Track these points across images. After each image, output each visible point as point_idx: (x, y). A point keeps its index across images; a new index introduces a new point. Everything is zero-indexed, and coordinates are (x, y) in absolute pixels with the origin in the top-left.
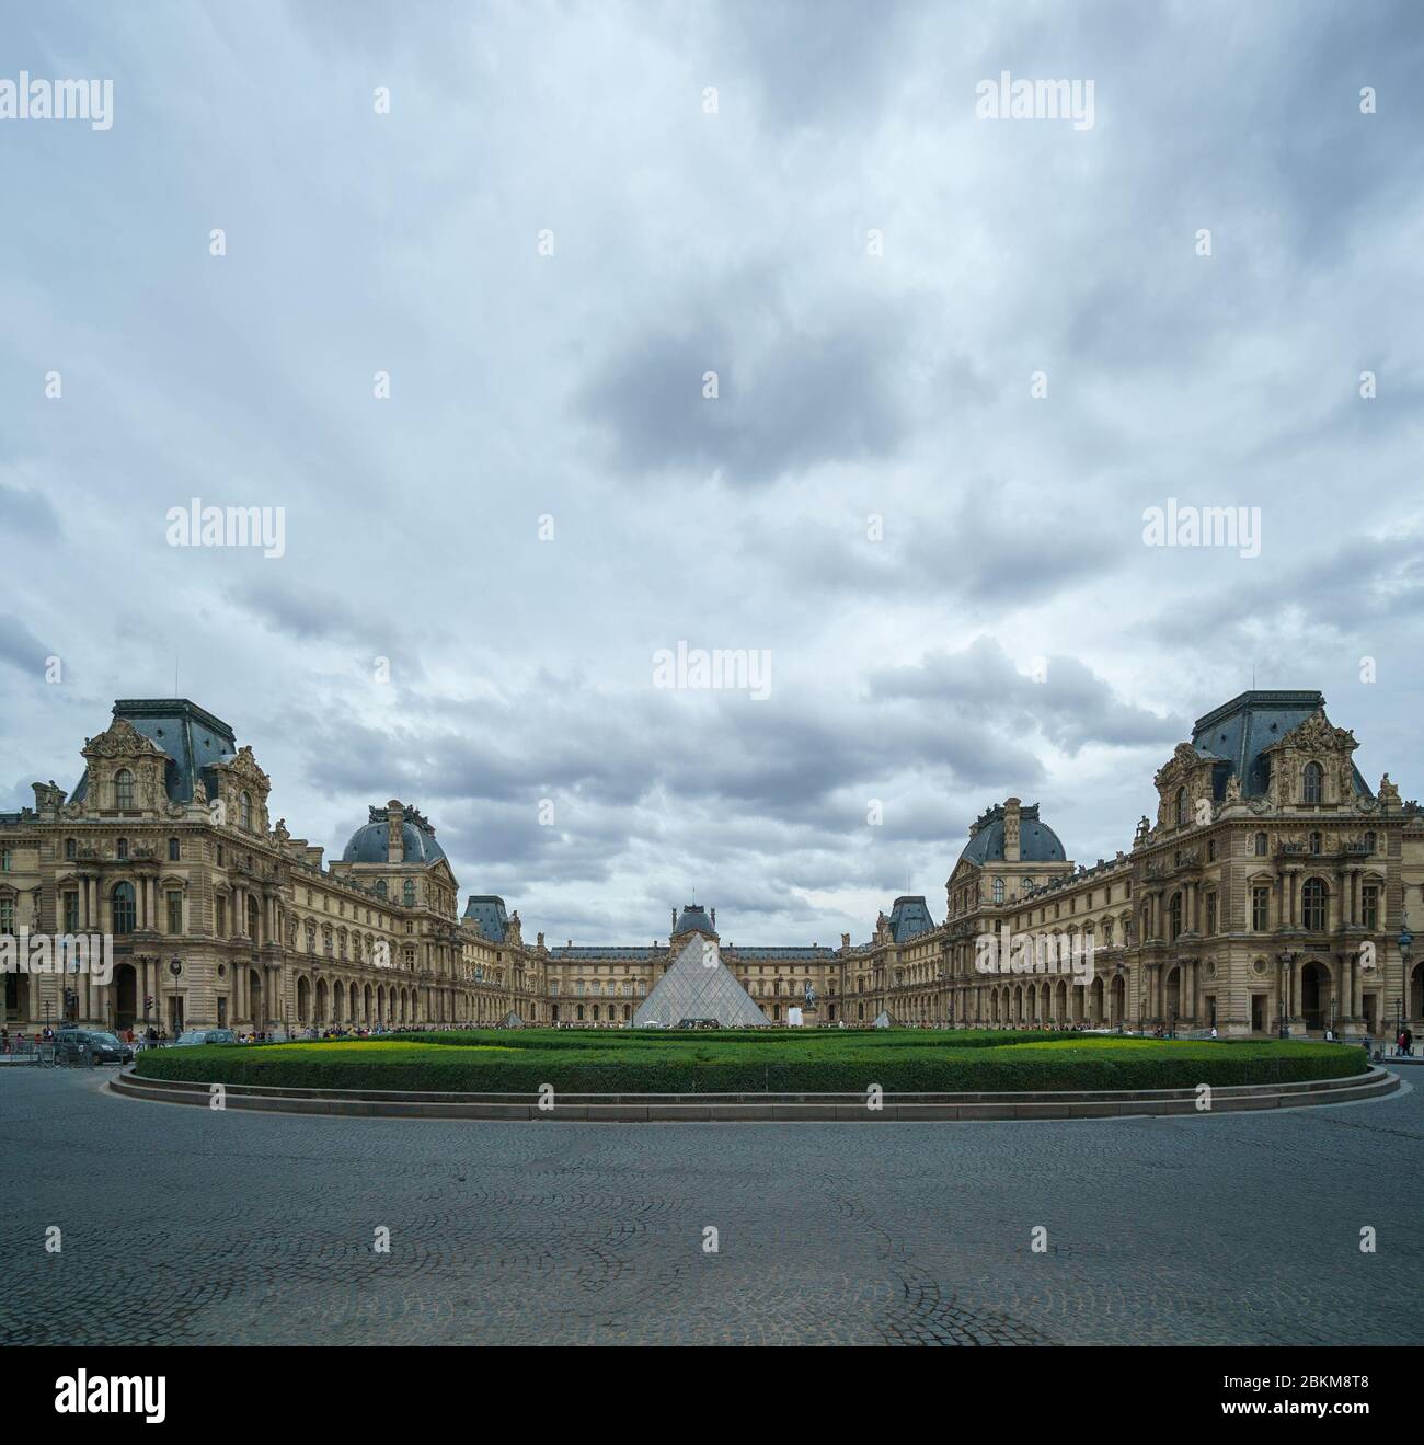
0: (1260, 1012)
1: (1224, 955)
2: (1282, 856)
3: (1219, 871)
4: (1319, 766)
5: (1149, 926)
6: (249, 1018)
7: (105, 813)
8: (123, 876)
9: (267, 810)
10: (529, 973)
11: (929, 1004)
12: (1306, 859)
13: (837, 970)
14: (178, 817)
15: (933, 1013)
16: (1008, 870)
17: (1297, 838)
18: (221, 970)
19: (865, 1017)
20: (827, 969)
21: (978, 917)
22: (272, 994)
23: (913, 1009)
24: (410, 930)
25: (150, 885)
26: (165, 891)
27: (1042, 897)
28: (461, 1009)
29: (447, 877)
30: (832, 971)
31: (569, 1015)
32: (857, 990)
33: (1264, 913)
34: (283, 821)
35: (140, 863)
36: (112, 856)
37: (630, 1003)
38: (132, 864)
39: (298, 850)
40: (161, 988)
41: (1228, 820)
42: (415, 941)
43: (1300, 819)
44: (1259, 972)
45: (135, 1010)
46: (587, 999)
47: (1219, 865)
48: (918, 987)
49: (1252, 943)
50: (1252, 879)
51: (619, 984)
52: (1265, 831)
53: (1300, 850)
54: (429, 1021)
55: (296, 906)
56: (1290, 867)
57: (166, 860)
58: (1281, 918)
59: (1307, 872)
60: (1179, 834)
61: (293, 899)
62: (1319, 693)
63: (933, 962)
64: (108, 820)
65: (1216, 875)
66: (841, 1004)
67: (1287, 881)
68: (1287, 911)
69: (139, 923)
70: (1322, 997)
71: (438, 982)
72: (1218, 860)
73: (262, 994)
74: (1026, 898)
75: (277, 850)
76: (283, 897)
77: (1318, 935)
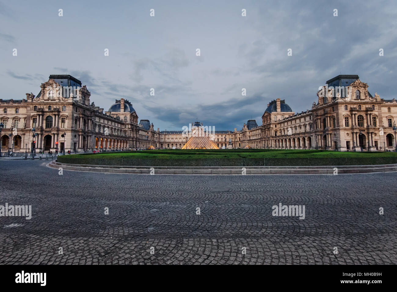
0: (348, 145)
1: (338, 132)
2: (352, 110)
3: (335, 114)
4: (359, 91)
5: (317, 126)
6: (82, 147)
7: (45, 100)
8: (50, 114)
9: (89, 100)
10: (155, 137)
11: (258, 143)
12: (358, 111)
13: (233, 136)
14: (66, 101)
15: (259, 145)
16: (278, 114)
17: (355, 106)
18: (75, 136)
19: (241, 146)
20: (231, 136)
21: (270, 124)
22: (89, 142)
23: (254, 144)
24: (125, 127)
25: (57, 116)
26: (61, 118)
27: (287, 120)
28: (138, 145)
29: (135, 115)
30: (232, 136)
31: (165, 146)
32: (238, 140)
33: (348, 123)
34: (94, 102)
35: (54, 111)
36: (47, 110)
37: (181, 143)
38: (52, 112)
39: (97, 109)
40: (59, 140)
41: (337, 102)
42: (127, 130)
43: (355, 102)
44: (348, 136)
45: (51, 146)
46: (170, 142)
47: (335, 112)
48: (254, 140)
49: (345, 129)
50: (344, 115)
51: (178, 139)
52: (347, 105)
53: (356, 109)
54: (130, 148)
55: (96, 122)
56: (354, 113)
57: (61, 111)
58: (352, 124)
59: (358, 114)
60: (324, 105)
61: (95, 120)
62: (357, 75)
63: (258, 134)
64: (46, 102)
65: (335, 115)
66: (235, 143)
67: (353, 116)
68: (354, 123)
69: (53, 125)
70: (364, 142)
71: (133, 139)
72: (335, 111)
73: (86, 142)
74: (283, 120)
75: (92, 109)
76: (93, 119)
77: (362, 128)
